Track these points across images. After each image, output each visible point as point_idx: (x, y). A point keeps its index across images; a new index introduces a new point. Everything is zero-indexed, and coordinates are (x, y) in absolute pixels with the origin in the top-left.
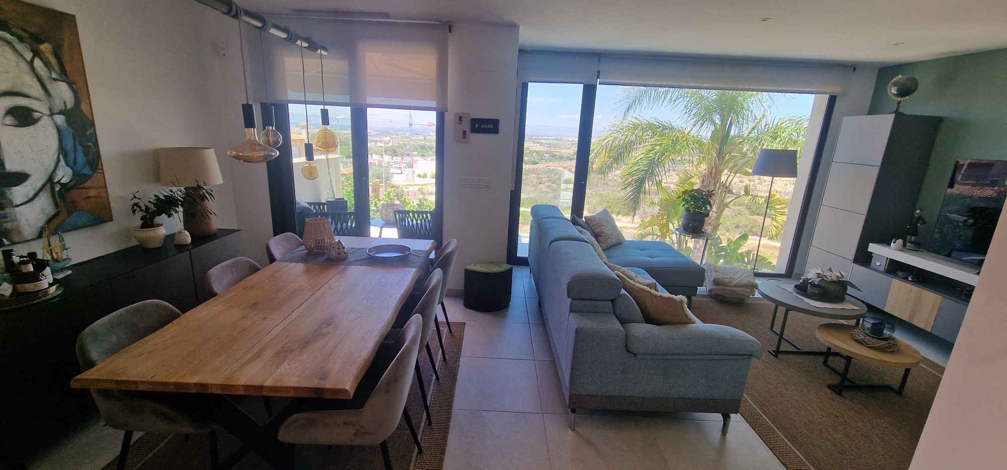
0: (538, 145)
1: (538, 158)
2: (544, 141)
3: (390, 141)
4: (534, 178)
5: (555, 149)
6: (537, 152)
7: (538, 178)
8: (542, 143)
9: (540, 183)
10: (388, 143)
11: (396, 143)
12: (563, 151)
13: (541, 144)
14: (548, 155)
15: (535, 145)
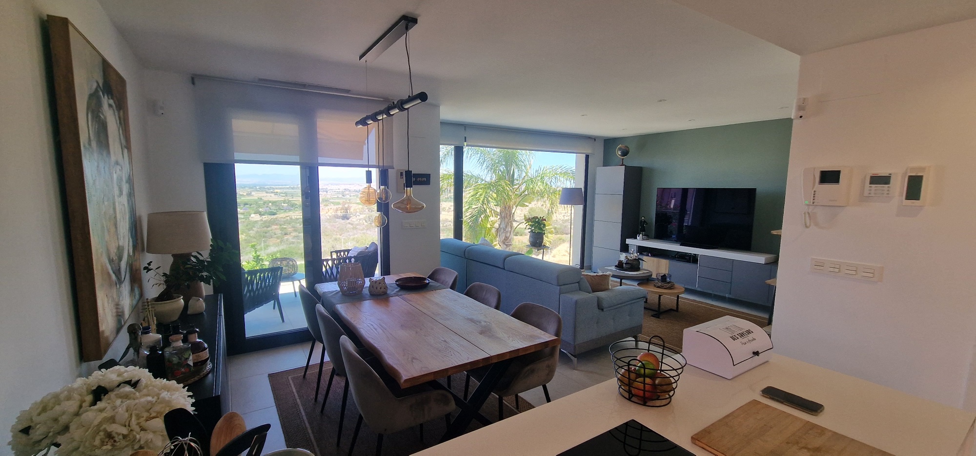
0: (273, 195)
1: (275, 208)
2: (279, 191)
4: (276, 229)
5: (293, 198)
6: (274, 203)
7: (282, 229)
8: (277, 192)
9: (286, 234)
13: (276, 194)
14: (287, 205)
15: (268, 195)
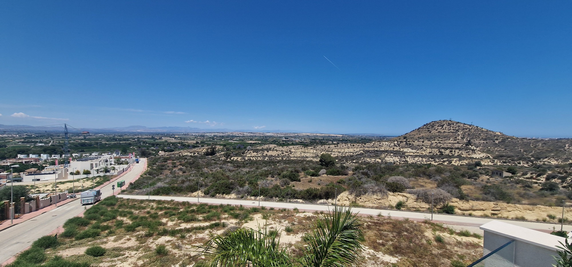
1: (174, 147)
2: (177, 136)
3: (50, 141)
10: (49, 143)
11: (56, 143)
12: (189, 142)
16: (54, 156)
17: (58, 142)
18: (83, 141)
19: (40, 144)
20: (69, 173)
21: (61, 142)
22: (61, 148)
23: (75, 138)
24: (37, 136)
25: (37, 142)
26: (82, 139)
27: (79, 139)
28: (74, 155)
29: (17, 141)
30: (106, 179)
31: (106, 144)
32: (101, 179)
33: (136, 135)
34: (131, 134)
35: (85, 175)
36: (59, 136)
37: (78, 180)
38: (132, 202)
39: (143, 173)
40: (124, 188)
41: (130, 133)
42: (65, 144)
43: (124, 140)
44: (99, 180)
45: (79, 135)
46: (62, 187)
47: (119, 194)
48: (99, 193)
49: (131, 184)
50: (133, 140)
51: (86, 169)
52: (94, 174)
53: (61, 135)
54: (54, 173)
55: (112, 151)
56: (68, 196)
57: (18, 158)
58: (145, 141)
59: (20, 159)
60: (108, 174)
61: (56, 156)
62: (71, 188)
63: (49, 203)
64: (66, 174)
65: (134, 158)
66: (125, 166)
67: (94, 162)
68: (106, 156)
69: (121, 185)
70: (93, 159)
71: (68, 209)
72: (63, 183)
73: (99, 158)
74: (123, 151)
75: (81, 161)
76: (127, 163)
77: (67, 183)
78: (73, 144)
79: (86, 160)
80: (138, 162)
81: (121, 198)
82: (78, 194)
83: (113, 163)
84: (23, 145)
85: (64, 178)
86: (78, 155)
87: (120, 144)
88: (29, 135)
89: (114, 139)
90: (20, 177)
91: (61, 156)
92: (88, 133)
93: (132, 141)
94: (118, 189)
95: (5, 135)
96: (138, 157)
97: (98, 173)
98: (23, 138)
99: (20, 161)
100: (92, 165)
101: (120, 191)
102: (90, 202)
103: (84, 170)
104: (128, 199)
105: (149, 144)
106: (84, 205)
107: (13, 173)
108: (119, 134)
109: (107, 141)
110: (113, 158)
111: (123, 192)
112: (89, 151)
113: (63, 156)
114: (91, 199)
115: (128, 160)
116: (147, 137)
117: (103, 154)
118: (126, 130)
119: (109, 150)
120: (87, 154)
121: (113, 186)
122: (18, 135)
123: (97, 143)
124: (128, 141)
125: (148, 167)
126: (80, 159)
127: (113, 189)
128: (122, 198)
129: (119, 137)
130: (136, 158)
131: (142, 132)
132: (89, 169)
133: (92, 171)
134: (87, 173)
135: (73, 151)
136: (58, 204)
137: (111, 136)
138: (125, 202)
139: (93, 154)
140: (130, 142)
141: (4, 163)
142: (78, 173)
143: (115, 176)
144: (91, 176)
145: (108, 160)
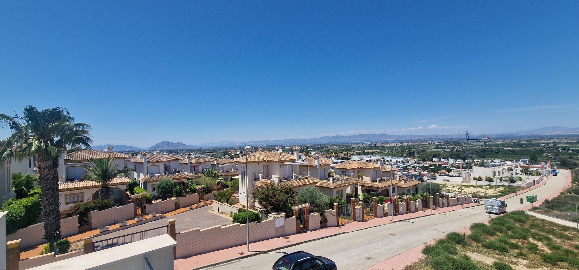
3: (455, 148)
10: (454, 149)
11: (460, 149)
16: (459, 161)
17: (461, 148)
18: (484, 147)
19: (448, 150)
20: (472, 177)
21: (464, 148)
22: (464, 153)
23: (476, 144)
24: (445, 143)
25: (445, 148)
26: (483, 145)
27: (479, 145)
28: (476, 161)
29: (432, 147)
30: (511, 190)
31: (509, 150)
32: (505, 189)
33: (550, 139)
34: (543, 138)
35: (487, 182)
36: (461, 143)
37: (481, 186)
38: (550, 225)
39: (564, 190)
40: (536, 204)
41: (541, 137)
42: (467, 150)
43: (533, 145)
44: (503, 189)
45: (480, 141)
46: (466, 190)
47: (530, 210)
48: (503, 204)
49: (546, 201)
50: (546, 146)
51: (488, 176)
52: (496, 182)
53: (463, 141)
54: (459, 176)
55: (517, 158)
56: (472, 200)
57: (433, 161)
58: (566, 146)
59: (434, 162)
60: (513, 184)
61: (460, 161)
62: (474, 193)
63: (457, 203)
64: (469, 179)
65: (549, 169)
66: (537, 178)
67: (497, 170)
68: (510, 164)
69: (532, 200)
70: (495, 166)
71: (473, 213)
72: (467, 187)
73: (502, 166)
74: (531, 159)
75: (483, 168)
76: (539, 174)
77: (471, 187)
78: (474, 150)
79: (488, 167)
80: (555, 175)
81: (532, 216)
82: (481, 199)
83: (519, 172)
84: (436, 151)
85: (467, 182)
86: (479, 161)
87: (527, 150)
88: (439, 143)
89: (519, 145)
90: (435, 176)
91: (464, 161)
92: (489, 139)
93: (544, 147)
94: (527, 205)
95: (425, 143)
96: (555, 167)
97: (501, 182)
98: (436, 145)
99: (435, 164)
100: (494, 172)
101: (530, 207)
102: (494, 212)
103: (487, 177)
104: (543, 220)
105: (573, 150)
106: (488, 213)
107: (431, 172)
108: (526, 139)
109: (511, 147)
110: (519, 166)
111: (535, 209)
112: (490, 158)
113: (466, 161)
114: (496, 209)
115: (540, 170)
116: (568, 141)
117: (506, 162)
118: (535, 134)
119: (512, 157)
120: (489, 161)
121: (522, 199)
122: (432, 143)
123: (499, 149)
124: (539, 146)
125: (573, 182)
126: (482, 165)
127: (522, 203)
128: (535, 217)
129: (526, 142)
130: (552, 169)
131: (559, 135)
132: (491, 176)
133: (494, 179)
134: (489, 180)
135: (474, 156)
136: (465, 206)
137: (515, 141)
138: (538, 222)
139: (495, 161)
140: (541, 148)
141: (425, 164)
142: (480, 179)
143: (524, 188)
144: (493, 184)
145: (513, 169)
